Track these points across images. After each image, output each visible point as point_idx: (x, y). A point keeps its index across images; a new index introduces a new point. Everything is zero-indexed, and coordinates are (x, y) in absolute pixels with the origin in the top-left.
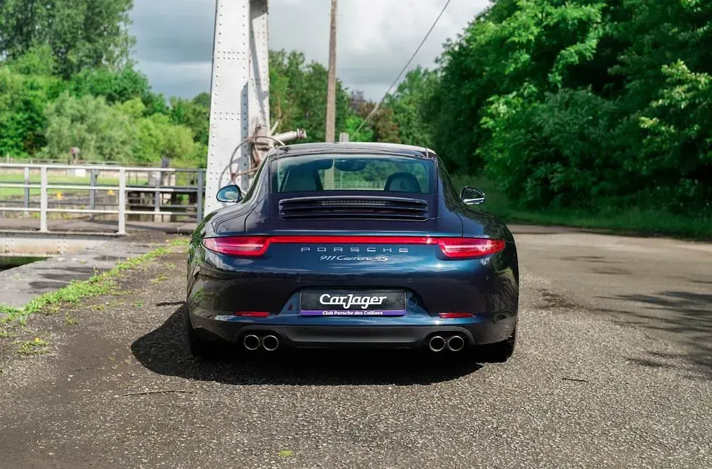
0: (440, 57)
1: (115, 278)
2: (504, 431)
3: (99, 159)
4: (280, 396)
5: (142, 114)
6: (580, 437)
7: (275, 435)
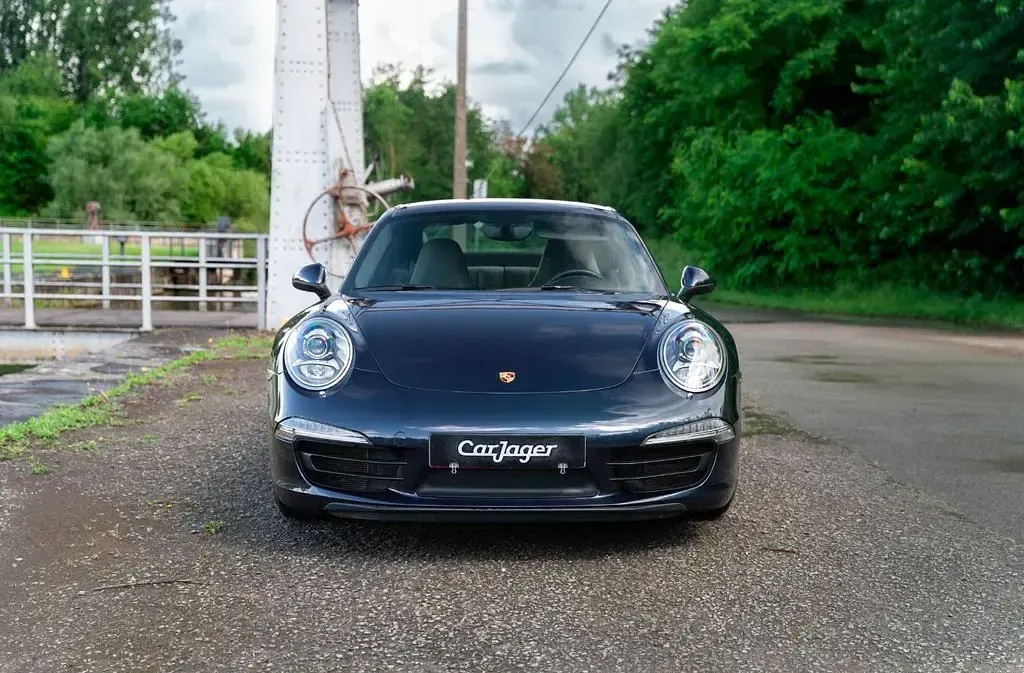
0: (615, 71)
1: (122, 399)
2: (667, 638)
3: (131, 219)
4: (335, 586)
5: (193, 154)
6: (780, 645)
7: (317, 652)
